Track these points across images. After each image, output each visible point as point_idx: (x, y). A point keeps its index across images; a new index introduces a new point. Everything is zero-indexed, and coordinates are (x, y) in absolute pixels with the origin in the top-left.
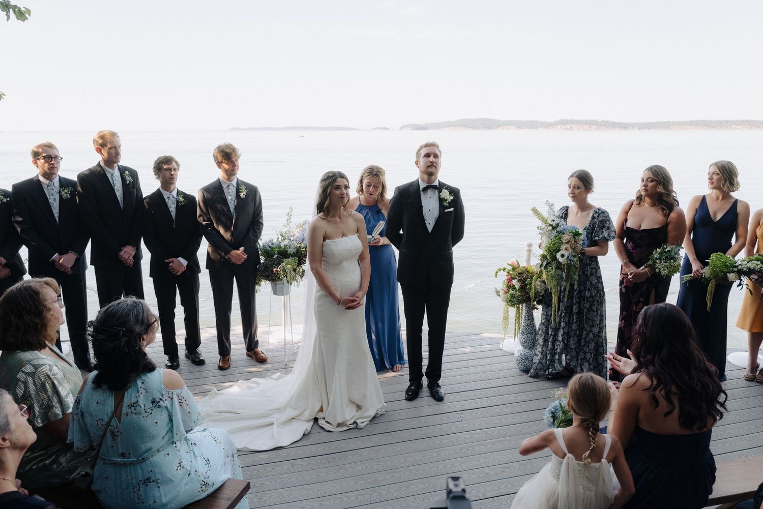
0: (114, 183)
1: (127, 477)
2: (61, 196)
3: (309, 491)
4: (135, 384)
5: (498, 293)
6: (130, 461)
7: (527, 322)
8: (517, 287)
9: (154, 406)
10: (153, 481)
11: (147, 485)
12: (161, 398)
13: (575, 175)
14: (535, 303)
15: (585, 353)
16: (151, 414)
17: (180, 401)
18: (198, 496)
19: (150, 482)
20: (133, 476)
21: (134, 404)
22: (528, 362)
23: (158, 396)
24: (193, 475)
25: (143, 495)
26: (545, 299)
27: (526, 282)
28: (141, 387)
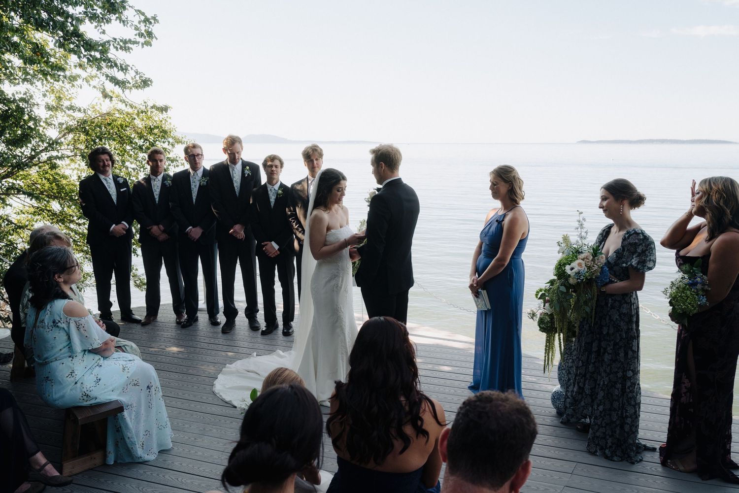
0: (233, 176)
9: (55, 324)
10: (50, 380)
12: (60, 320)
17: (78, 326)
21: (42, 320)
22: (559, 403)
23: (57, 318)
28: (48, 310)
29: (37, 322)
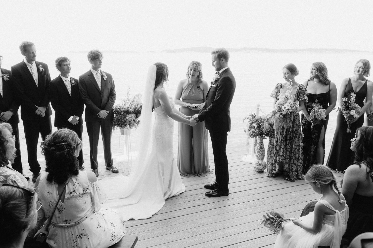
0: (32, 72)
1: (69, 234)
2: (3, 79)
3: (159, 240)
5: (245, 131)
6: (71, 225)
7: (260, 146)
8: (256, 127)
9: (84, 192)
10: (85, 235)
11: (81, 238)
12: (88, 187)
13: (285, 67)
14: (265, 135)
15: (294, 160)
16: (82, 197)
19: (83, 236)
20: (73, 233)
22: (260, 167)
24: (106, 231)
25: (79, 244)
26: (270, 133)
27: (261, 125)
28: (76, 183)
29: (66, 195)
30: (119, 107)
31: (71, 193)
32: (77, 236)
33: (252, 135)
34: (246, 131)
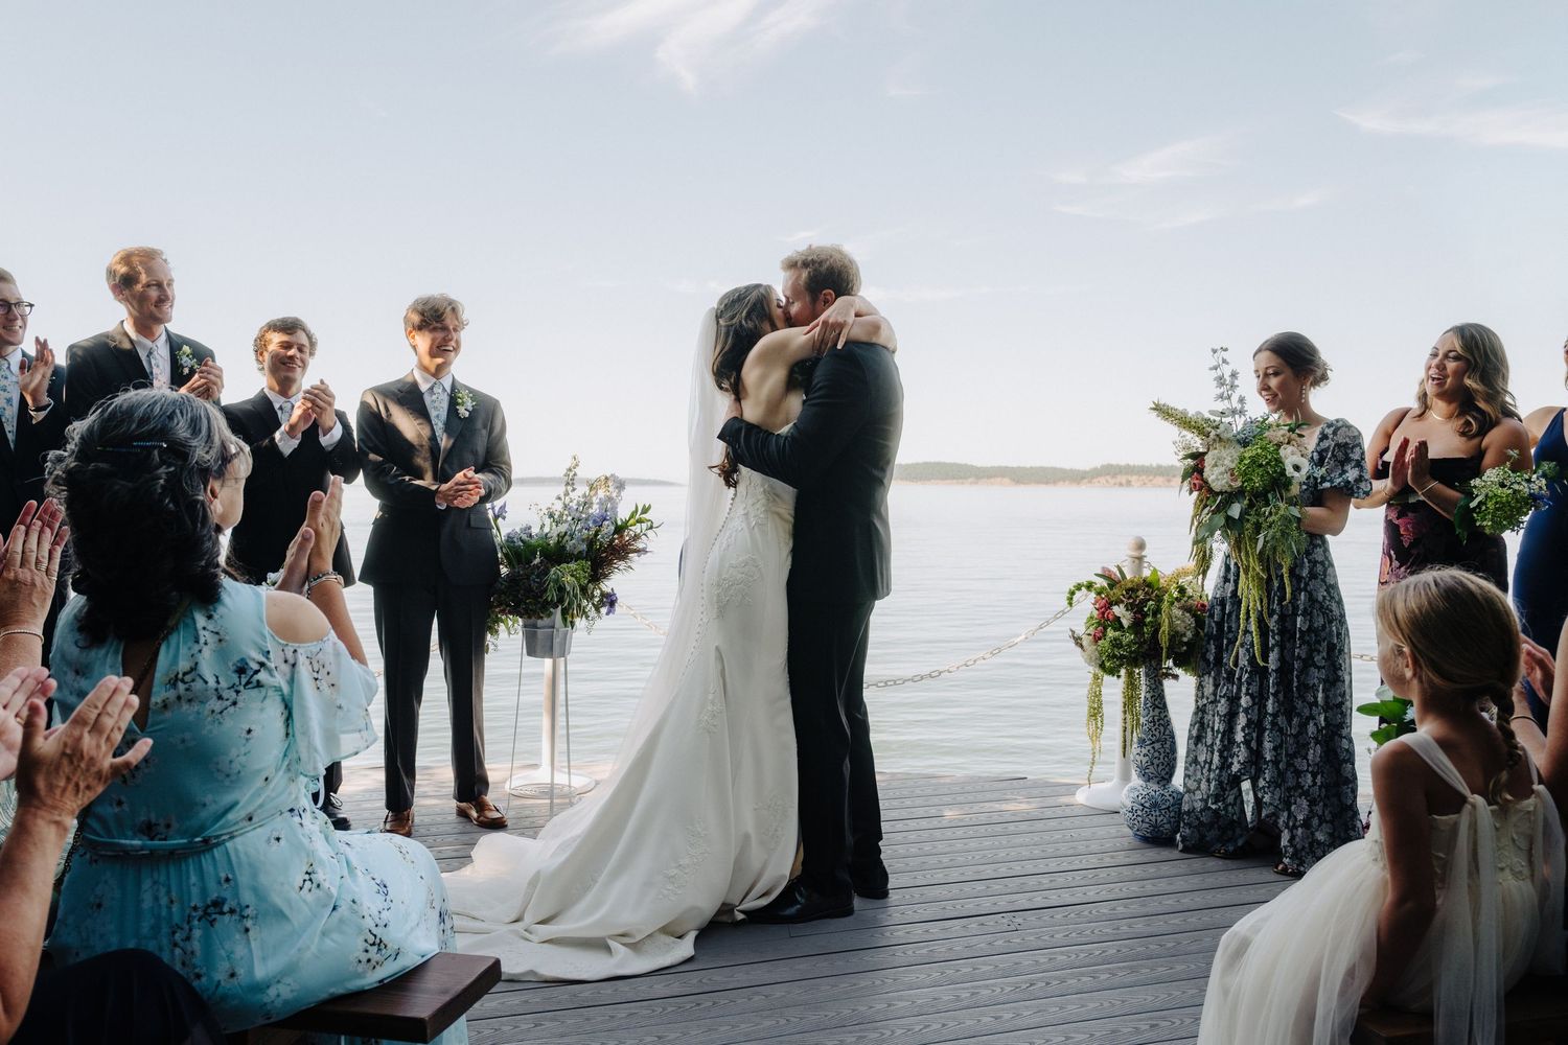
0: (151, 373)
1: (156, 899)
4: (189, 621)
5: (1078, 641)
6: (170, 845)
8: (1126, 623)
9: (244, 681)
10: (232, 911)
11: (212, 923)
12: (263, 659)
14: (1170, 663)
16: (235, 703)
17: (316, 675)
18: (359, 976)
19: (222, 913)
20: (174, 897)
21: (185, 674)
24: (343, 910)
25: (198, 953)
27: (1147, 610)
28: (204, 628)
29: (154, 690)
30: (524, 537)
31: (180, 676)
32: (194, 914)
33: (1112, 657)
34: (1084, 643)
